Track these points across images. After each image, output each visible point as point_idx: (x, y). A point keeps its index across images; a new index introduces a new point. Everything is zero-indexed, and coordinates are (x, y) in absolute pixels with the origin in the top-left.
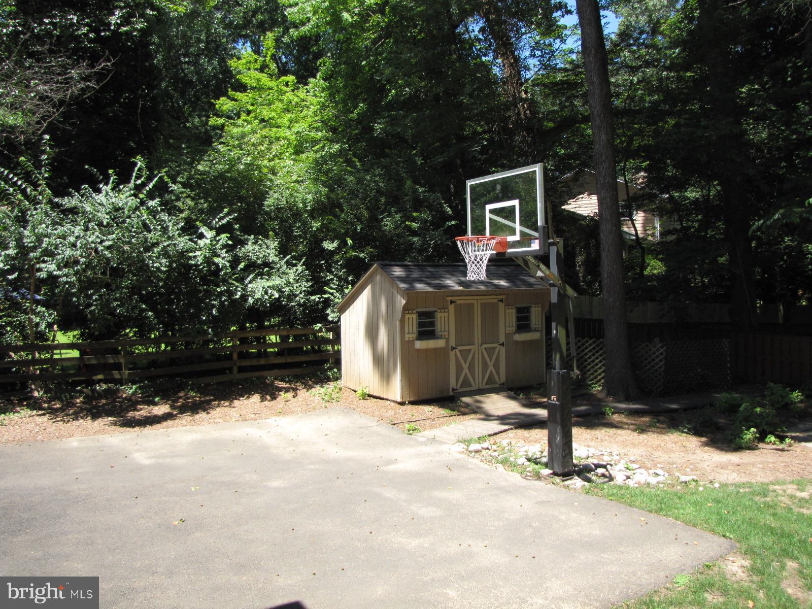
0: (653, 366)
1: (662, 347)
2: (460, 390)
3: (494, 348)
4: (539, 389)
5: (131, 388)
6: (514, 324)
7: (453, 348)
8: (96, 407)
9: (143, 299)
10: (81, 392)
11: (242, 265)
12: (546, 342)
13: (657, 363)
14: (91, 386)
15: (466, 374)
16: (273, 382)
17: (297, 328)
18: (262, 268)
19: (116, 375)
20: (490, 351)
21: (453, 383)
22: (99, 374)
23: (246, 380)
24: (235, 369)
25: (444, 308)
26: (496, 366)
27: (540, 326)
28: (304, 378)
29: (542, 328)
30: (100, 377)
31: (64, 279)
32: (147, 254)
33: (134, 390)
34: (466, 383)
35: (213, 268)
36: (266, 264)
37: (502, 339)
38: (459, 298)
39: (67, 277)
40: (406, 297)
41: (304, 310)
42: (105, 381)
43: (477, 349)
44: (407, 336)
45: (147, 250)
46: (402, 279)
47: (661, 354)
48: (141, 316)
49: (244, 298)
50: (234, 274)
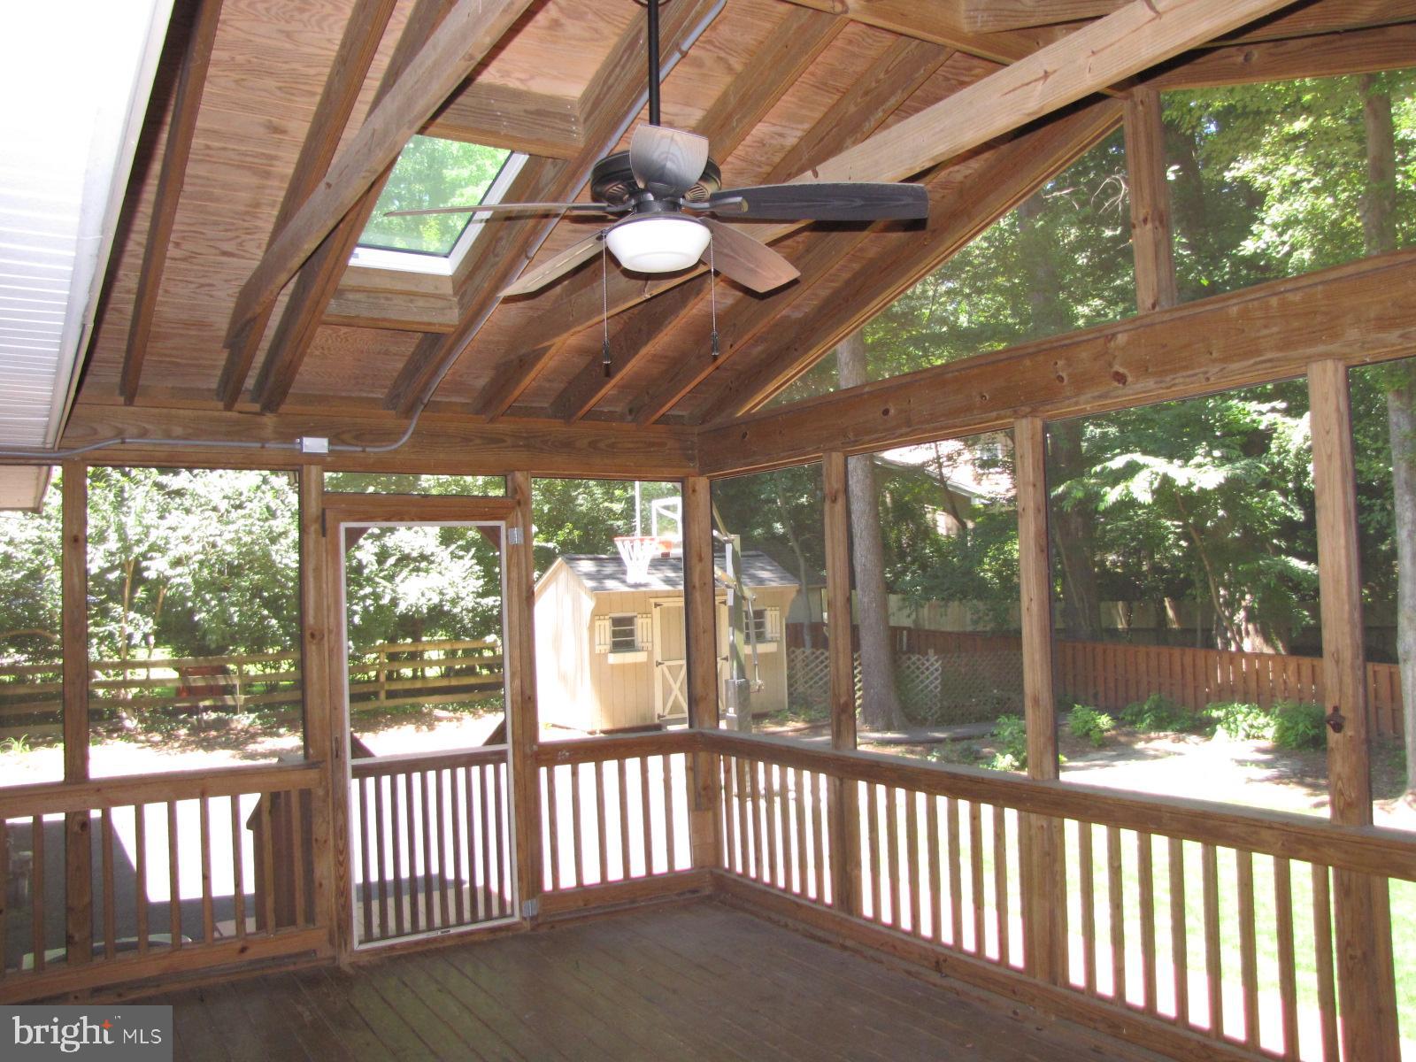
0: (927, 687)
1: (937, 661)
2: (668, 717)
4: (777, 717)
5: (248, 718)
7: (658, 664)
8: (206, 739)
9: (266, 603)
10: (184, 722)
11: (392, 561)
12: (788, 655)
13: (931, 683)
14: (197, 714)
15: (676, 696)
16: (431, 710)
17: (464, 640)
18: (416, 562)
19: (229, 700)
21: (658, 709)
22: (207, 699)
23: (397, 708)
24: (383, 695)
25: (647, 613)
27: (778, 635)
28: (473, 706)
29: (781, 637)
30: (207, 703)
31: (178, 580)
32: (274, 548)
33: (251, 719)
34: (676, 708)
35: (354, 563)
36: (423, 557)
37: (725, 651)
38: (666, 599)
39: (182, 578)
40: (594, 599)
41: (474, 617)
42: (215, 709)
44: (597, 647)
45: (273, 541)
46: (590, 576)
47: (937, 670)
48: (263, 625)
49: (394, 602)
50: (381, 571)
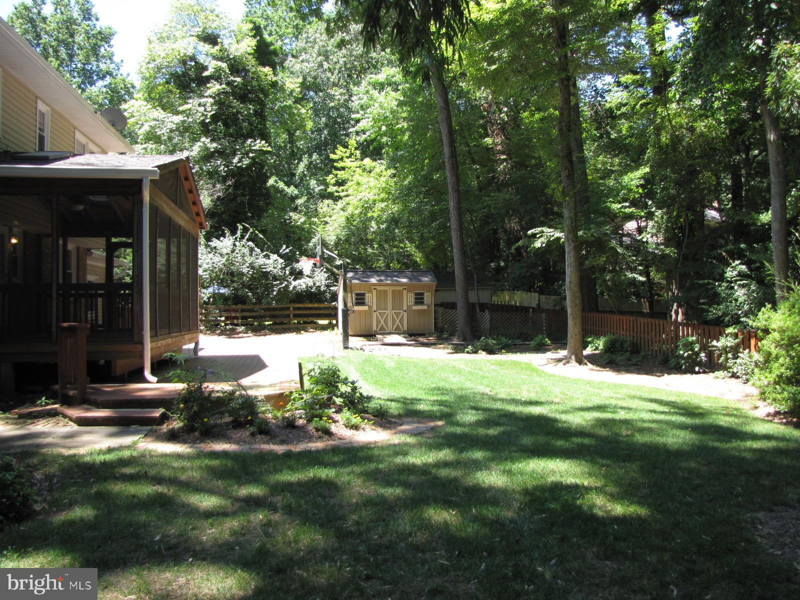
1: (488, 315)
2: (377, 332)
3: (400, 313)
6: (413, 300)
7: (375, 311)
12: (435, 311)
15: (382, 324)
20: (397, 314)
21: (374, 328)
25: (370, 292)
26: (401, 321)
34: (382, 328)
37: (405, 308)
38: (379, 287)
43: (389, 312)
44: (349, 304)
